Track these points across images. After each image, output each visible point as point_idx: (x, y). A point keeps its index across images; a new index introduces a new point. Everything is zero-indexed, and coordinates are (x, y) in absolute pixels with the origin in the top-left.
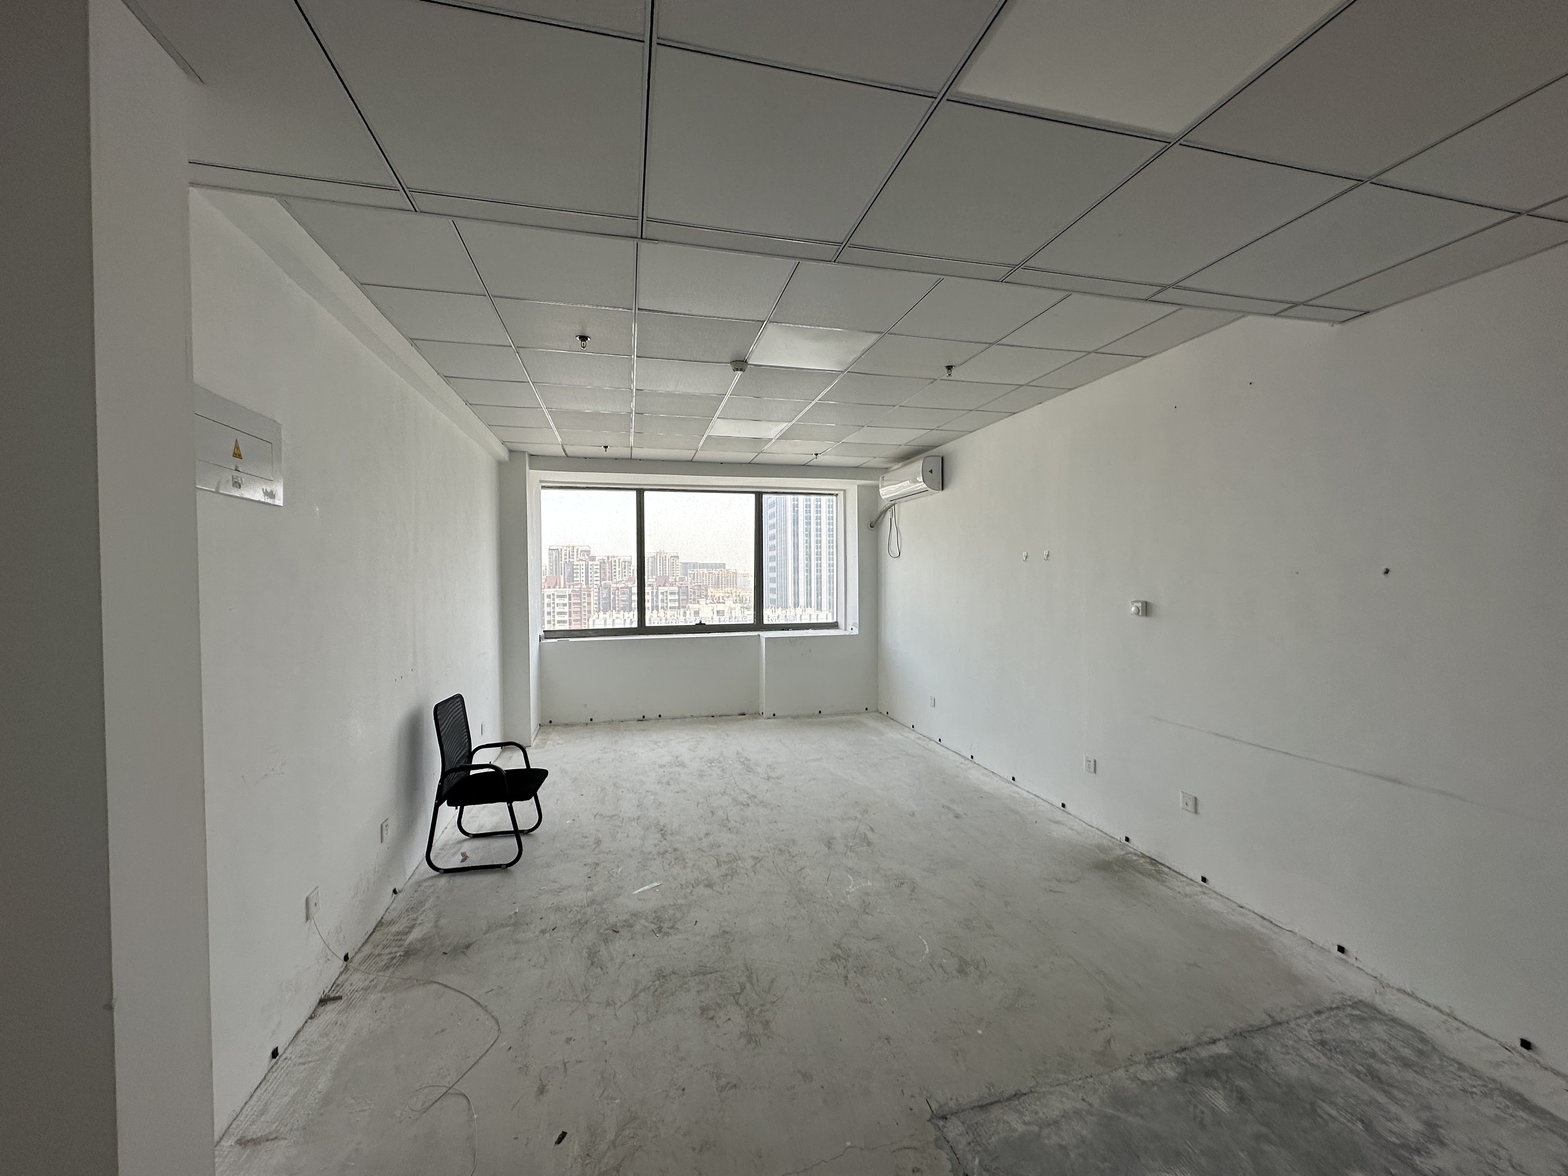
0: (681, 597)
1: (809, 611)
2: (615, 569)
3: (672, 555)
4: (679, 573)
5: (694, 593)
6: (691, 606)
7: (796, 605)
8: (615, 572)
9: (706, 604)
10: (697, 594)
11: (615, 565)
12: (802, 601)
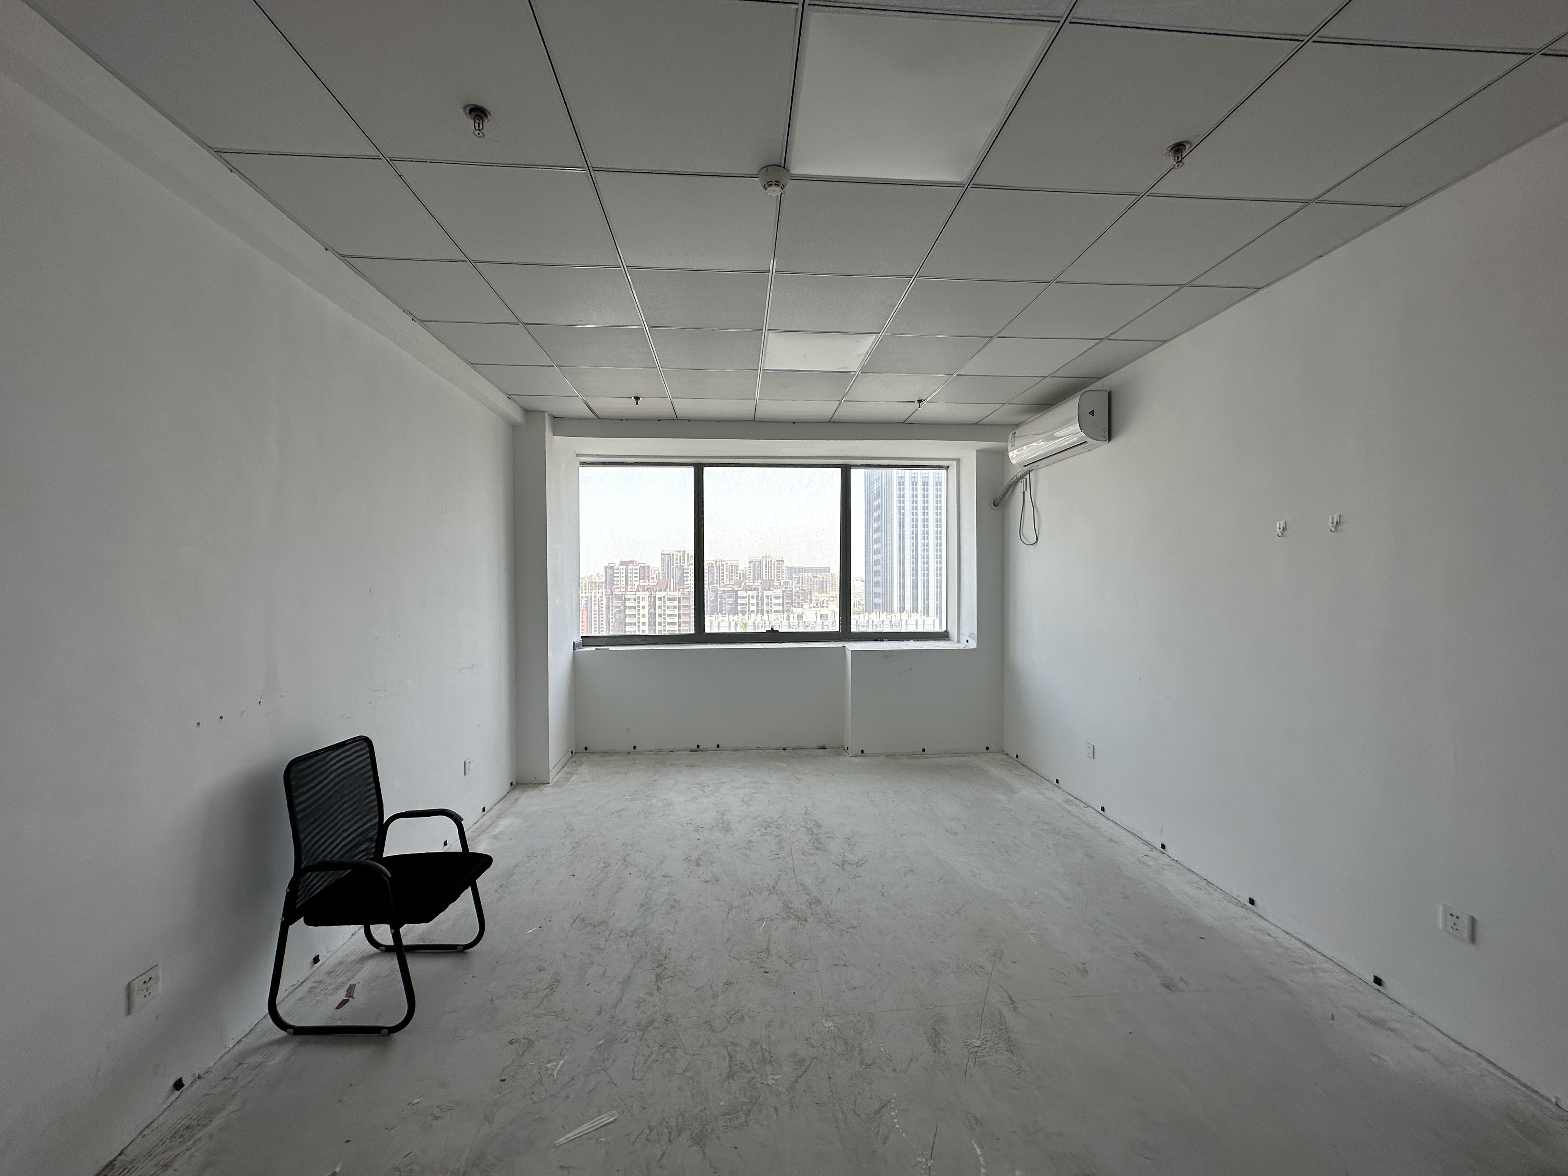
0: (786, 601)
1: (915, 616)
2: (723, 573)
3: (778, 559)
4: (785, 577)
5: (798, 597)
6: (794, 609)
7: (902, 610)
8: (723, 576)
9: (810, 608)
10: (801, 598)
11: (723, 569)
12: (908, 606)
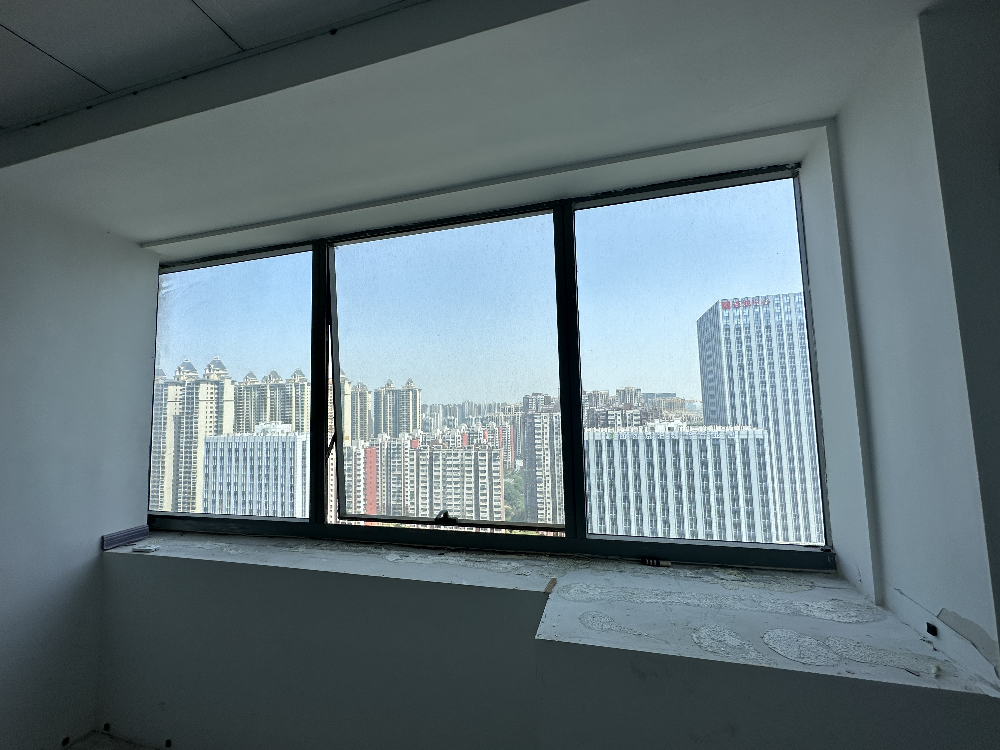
0: (642, 418)
3: (636, 388)
4: (642, 401)
6: (648, 423)
9: (660, 422)
10: (654, 415)
11: (598, 397)
